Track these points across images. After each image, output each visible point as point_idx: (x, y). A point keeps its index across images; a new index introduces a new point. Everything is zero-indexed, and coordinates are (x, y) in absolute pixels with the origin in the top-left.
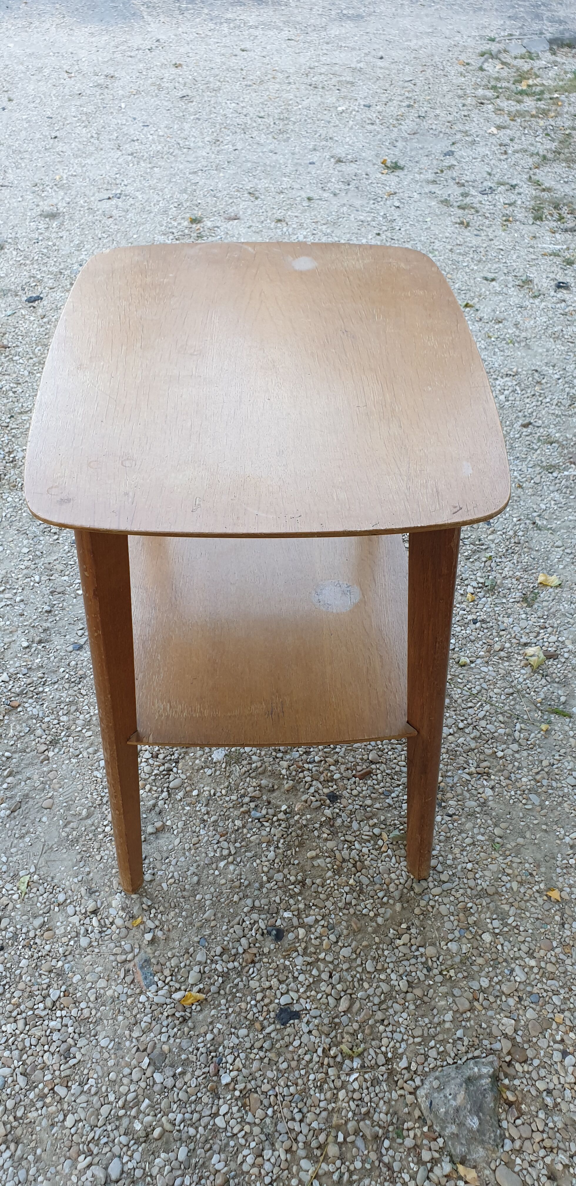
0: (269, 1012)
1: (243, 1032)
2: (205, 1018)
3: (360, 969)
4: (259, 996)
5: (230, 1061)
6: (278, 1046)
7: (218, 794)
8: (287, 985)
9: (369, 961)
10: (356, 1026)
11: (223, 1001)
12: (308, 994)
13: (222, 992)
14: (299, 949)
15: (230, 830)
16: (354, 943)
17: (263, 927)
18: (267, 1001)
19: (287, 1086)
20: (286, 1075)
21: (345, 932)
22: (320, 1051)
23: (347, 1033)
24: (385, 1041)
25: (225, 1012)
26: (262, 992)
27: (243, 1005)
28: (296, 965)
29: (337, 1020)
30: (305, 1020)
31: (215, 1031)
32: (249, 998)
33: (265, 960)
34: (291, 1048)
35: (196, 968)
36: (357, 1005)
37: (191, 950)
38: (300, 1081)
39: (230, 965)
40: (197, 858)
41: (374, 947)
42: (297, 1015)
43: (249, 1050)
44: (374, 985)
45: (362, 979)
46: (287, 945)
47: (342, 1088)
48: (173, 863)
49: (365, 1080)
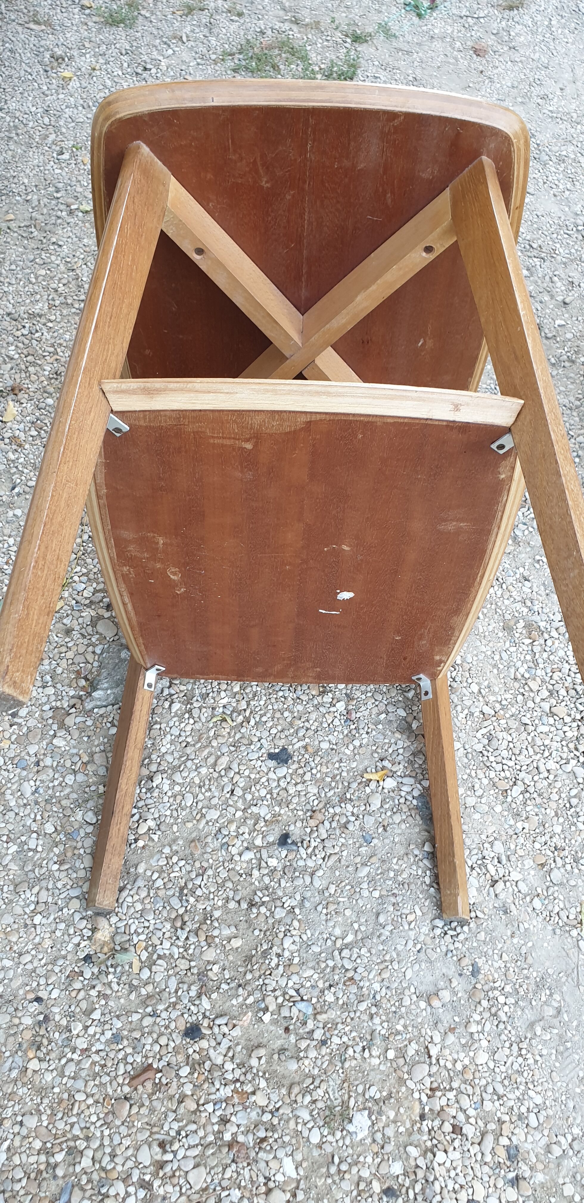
0: (299, 762)
1: (325, 746)
2: (362, 762)
3: (201, 797)
4: (308, 777)
5: (336, 720)
6: (292, 731)
7: (358, 1049)
8: (279, 786)
9: (189, 805)
10: (214, 743)
11: (344, 774)
12: (258, 776)
13: (346, 784)
14: (263, 824)
15: (340, 986)
16: (201, 826)
17: (301, 849)
18: (301, 771)
19: (285, 698)
20: (285, 706)
21: (209, 839)
22: (252, 722)
23: (224, 736)
24: (189, 728)
25: (342, 764)
26: (305, 781)
27: (324, 770)
28: (268, 806)
29: (233, 749)
30: (263, 751)
31: (351, 747)
32: (318, 775)
33: (300, 813)
34: (280, 728)
35: (373, 808)
36: (211, 760)
37: (381, 830)
38: (273, 700)
39: (338, 810)
40: (381, 947)
41: (179, 820)
42: (272, 756)
43: (319, 729)
44: (188, 780)
45: (200, 787)
46: (276, 829)
47: (236, 693)
48: (410, 944)
49: (214, 698)
